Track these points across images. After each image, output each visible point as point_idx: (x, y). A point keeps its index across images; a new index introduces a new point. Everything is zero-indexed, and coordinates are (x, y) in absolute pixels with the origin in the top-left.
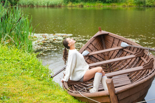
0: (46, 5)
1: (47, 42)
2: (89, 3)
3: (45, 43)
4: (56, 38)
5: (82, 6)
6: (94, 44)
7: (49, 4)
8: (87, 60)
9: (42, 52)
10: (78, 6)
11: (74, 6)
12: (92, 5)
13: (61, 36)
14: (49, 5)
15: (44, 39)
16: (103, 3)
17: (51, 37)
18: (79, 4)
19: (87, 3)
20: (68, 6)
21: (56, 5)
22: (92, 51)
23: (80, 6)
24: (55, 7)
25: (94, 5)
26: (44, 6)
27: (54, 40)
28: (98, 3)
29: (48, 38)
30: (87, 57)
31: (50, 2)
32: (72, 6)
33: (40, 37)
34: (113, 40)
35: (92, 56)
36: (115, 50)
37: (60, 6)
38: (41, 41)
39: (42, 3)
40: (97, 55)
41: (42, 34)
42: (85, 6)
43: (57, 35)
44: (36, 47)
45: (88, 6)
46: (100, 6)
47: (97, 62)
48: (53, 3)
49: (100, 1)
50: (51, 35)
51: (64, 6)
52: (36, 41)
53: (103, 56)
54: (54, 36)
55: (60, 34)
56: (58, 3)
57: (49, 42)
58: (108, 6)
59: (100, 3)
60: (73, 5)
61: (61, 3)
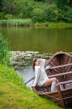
0: (17, 24)
1: (20, 58)
2: (53, 22)
3: (18, 59)
4: (26, 55)
5: (47, 25)
6: (54, 61)
7: (20, 23)
8: (49, 72)
9: (16, 66)
10: (44, 26)
11: (40, 26)
12: (56, 25)
13: (30, 53)
14: (19, 25)
15: (17, 56)
16: (66, 22)
17: (22, 54)
18: (44, 24)
19: (51, 23)
20: (35, 26)
21: (25, 24)
22: (53, 66)
23: (45, 25)
24: (24, 26)
25: (57, 24)
26: (15, 26)
27: (25, 57)
28: (61, 22)
29: (20, 55)
30: (49, 71)
31: (20, 22)
32: (39, 26)
33: (14, 54)
34: (67, 58)
35: (52, 69)
36: (69, 66)
37: (28, 26)
38: (15, 57)
39: (14, 23)
40: (56, 69)
41: (16, 52)
42: (49, 25)
43: (27, 53)
44: (12, 62)
45: (53, 26)
46: (62, 25)
47: (56, 74)
48: (23, 23)
49: (63, 21)
50: (23, 52)
51: (32, 26)
52: (12, 58)
53: (60, 70)
54: (25, 53)
55: (29, 52)
56: (27, 23)
57: (21, 58)
58: (69, 25)
59: (62, 22)
60: (40, 24)
61: (29, 23)
